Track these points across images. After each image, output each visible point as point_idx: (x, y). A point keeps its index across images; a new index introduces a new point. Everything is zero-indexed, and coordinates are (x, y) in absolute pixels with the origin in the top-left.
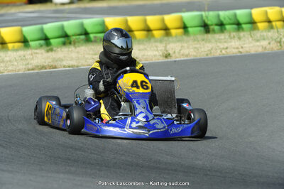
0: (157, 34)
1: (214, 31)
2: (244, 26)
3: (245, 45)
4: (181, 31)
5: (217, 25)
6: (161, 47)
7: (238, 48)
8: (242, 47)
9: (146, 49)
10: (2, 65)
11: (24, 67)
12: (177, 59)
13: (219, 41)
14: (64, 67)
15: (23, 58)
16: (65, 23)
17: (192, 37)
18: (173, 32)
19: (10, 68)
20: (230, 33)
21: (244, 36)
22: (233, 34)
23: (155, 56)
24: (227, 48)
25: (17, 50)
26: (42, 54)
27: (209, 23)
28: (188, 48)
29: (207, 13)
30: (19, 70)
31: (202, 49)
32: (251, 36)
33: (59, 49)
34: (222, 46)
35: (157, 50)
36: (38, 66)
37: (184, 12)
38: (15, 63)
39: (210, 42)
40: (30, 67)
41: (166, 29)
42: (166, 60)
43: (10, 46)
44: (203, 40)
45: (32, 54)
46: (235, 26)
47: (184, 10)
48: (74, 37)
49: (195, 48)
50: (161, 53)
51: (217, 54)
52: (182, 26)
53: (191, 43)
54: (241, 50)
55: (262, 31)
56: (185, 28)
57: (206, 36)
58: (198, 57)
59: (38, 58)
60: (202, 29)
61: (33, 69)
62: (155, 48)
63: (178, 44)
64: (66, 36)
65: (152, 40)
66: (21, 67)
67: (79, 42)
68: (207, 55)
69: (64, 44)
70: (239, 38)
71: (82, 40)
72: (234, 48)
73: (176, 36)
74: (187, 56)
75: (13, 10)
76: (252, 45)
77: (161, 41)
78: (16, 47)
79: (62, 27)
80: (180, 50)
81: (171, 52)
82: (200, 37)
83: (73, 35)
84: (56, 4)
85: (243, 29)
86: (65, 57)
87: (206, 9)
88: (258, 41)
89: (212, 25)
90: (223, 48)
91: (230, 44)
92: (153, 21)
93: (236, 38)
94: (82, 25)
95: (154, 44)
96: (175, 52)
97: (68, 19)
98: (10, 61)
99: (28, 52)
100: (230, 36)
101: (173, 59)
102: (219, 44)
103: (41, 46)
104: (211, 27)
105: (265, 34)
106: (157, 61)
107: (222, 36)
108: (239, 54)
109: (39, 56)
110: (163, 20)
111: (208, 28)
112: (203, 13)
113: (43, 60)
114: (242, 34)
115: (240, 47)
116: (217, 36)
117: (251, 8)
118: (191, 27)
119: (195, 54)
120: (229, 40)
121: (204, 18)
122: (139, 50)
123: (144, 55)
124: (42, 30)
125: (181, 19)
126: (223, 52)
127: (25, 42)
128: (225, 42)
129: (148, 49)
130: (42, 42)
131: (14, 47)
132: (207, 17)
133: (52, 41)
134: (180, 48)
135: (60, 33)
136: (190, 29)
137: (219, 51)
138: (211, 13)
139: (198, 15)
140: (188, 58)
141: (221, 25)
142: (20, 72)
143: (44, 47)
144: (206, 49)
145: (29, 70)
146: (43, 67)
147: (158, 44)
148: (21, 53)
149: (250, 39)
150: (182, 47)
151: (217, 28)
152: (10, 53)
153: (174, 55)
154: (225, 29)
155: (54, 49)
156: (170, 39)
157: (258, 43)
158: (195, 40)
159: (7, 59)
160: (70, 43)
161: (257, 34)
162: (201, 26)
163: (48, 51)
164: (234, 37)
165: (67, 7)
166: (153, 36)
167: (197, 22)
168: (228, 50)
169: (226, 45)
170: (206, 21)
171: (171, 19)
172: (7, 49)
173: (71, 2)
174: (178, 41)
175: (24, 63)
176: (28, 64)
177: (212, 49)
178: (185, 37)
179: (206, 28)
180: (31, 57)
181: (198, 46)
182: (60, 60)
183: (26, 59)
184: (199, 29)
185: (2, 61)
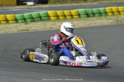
1: (91, 16)
2: (103, 14)
4: (78, 16)
5: (92, 14)
7: (100, 23)
8: (102, 23)
11: (16, 30)
12: (77, 27)
13: (93, 20)
14: (32, 30)
16: (32, 13)
17: (82, 19)
18: (75, 17)
19: (11, 31)
20: (97, 17)
21: (103, 18)
24: (96, 23)
26: (23, 25)
28: (81, 23)
29: (88, 9)
31: (86, 24)
32: (106, 18)
33: (30, 23)
34: (94, 22)
36: (22, 30)
37: (79, 9)
38: (13, 29)
39: (89, 20)
40: (19, 30)
41: (72, 16)
43: (10, 22)
44: (87, 20)
45: (19, 25)
46: (99, 14)
48: (36, 19)
49: (83, 23)
51: (92, 25)
52: (78, 14)
53: (82, 21)
54: (102, 24)
55: (110, 16)
57: (88, 18)
58: (85, 26)
59: (22, 27)
60: (86, 15)
61: (20, 31)
64: (33, 18)
65: (66, 20)
67: (38, 21)
68: (88, 26)
69: (32, 21)
70: (101, 19)
71: (39, 20)
72: (99, 23)
73: (76, 18)
74: (80, 26)
75: (11, 8)
76: (106, 22)
79: (31, 15)
82: (85, 19)
83: (36, 18)
84: (28, 6)
85: (102, 16)
87: (88, 7)
88: (108, 20)
89: (90, 14)
90: (95, 23)
94: (39, 14)
96: (75, 25)
97: (33, 11)
98: (11, 28)
100: (97, 18)
102: (93, 21)
103: (23, 22)
104: (90, 15)
105: (111, 17)
107: (94, 18)
108: (101, 25)
110: (71, 12)
112: (86, 9)
113: (24, 28)
114: (102, 17)
116: (92, 18)
117: (106, 7)
118: (82, 15)
120: (97, 20)
124: (23, 16)
125: (78, 12)
126: (95, 24)
127: (16, 20)
128: (95, 21)
130: (23, 20)
131: (12, 22)
132: (88, 11)
133: (27, 20)
134: (78, 23)
135: (30, 17)
136: (81, 16)
137: (93, 24)
138: (90, 9)
139: (84, 10)
141: (93, 14)
142: (15, 32)
144: (88, 23)
146: (24, 30)
148: (15, 25)
149: (105, 19)
150: (79, 23)
151: (92, 15)
152: (10, 25)
153: (75, 26)
154: (95, 16)
155: (28, 23)
156: (74, 20)
157: (108, 21)
158: (83, 20)
159: (9, 27)
160: (34, 21)
161: (108, 17)
163: (26, 24)
164: (99, 19)
165: (32, 7)
166: (67, 18)
167: (84, 13)
168: (97, 24)
169: (95, 22)
170: (88, 12)
171: (73, 12)
172: (9, 23)
173: (34, 5)
174: (77, 20)
175: (16, 28)
176: (18, 29)
177: (90, 23)
178: (79, 19)
179: (87, 15)
180: (19, 26)
181: (85, 22)
182: (31, 27)
183: (17, 27)
184: (85, 15)
185: (8, 28)
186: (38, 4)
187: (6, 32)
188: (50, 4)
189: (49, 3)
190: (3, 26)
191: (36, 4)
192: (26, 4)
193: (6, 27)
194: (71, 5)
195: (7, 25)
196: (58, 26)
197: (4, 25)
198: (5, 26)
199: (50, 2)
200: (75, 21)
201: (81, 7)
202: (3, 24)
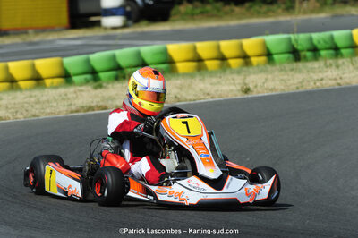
0: (234, 63)
1: (306, 59)
2: (343, 51)
3: (345, 76)
4: (263, 59)
5: (309, 50)
6: (239, 79)
7: (335, 79)
8: (341, 78)
9: (219, 83)
10: (38, 106)
11: (66, 108)
12: (260, 95)
13: (313, 70)
15: (65, 98)
16: (118, 52)
17: (278, 67)
18: (254, 60)
19: (48, 110)
20: (326, 60)
21: (343, 63)
22: (330, 61)
23: (232, 91)
24: (322, 79)
25: (56, 87)
26: (88, 91)
27: (299, 48)
28: (273, 80)
29: (296, 35)
30: (60, 112)
31: (291, 82)
32: (353, 64)
33: (110, 86)
34: (315, 77)
35: (234, 84)
36: (83, 107)
37: (267, 35)
38: (55, 104)
39: (300, 72)
40: (73, 108)
41: (245, 58)
42: (246, 96)
43: (48, 82)
44: (292, 70)
45: (75, 92)
46: (331, 52)
47: (267, 32)
48: (129, 70)
49: (282, 80)
50: (239, 87)
51: (310, 86)
52: (266, 52)
53: (276, 73)
54: (339, 81)
56: (268, 55)
57: (295, 65)
58: (287, 91)
59: (83, 97)
60: (291, 56)
61: (77, 111)
62: (232, 82)
63: (260, 75)
64: (119, 68)
65: (228, 71)
66: (62, 109)
68: (298, 88)
69: (117, 78)
70: (338, 67)
72: (331, 79)
73: (258, 66)
74: (272, 90)
75: (51, 37)
76: (353, 75)
77: (239, 73)
78: (55, 84)
79: (114, 57)
80: (264, 83)
81: (251, 86)
82: (288, 66)
83: (128, 68)
84: (106, 28)
85: (342, 56)
86: (117, 95)
87: (295, 29)
89: (303, 51)
90: (318, 80)
91: (325, 74)
92: (228, 47)
93: (334, 67)
94: (138, 54)
95: (230, 77)
96: (256, 86)
97: (121, 47)
98: (48, 101)
99: (71, 90)
100: (326, 64)
101: (254, 94)
102: (312, 75)
103: (87, 82)
104: (302, 53)
106: (234, 97)
107: (316, 65)
108: (337, 87)
109: (84, 94)
110: (241, 46)
111: (299, 55)
112: (292, 36)
113: (90, 100)
114: (340, 61)
115: (338, 78)
116: (310, 65)
117: (352, 28)
118: (277, 54)
119: (282, 87)
120: (325, 69)
121: (293, 42)
122: (211, 84)
123: (217, 91)
124: (88, 61)
125: (264, 44)
126: (318, 84)
127: (66, 76)
128: (320, 72)
129: (223, 83)
130: (88, 76)
131: (52, 83)
132: (296, 41)
133: (102, 75)
134: (263, 81)
135: (111, 65)
136: (275, 57)
137: (312, 84)
138: (302, 36)
139: (285, 39)
140: (274, 93)
141: (315, 50)
142: (61, 115)
143: (91, 82)
144: (296, 81)
145: (72, 112)
146: (90, 108)
147: (235, 76)
148: (62, 90)
149: (351, 68)
150: (266, 79)
151: (309, 54)
152: (46, 90)
153: (255, 90)
154: (320, 55)
155: (104, 85)
156: (251, 69)
158: (281, 70)
159: (44, 98)
160: (124, 78)
162: (289, 52)
163: (96, 88)
164: (331, 65)
165: (119, 31)
166: (229, 66)
167: (283, 47)
168: (324, 82)
169: (321, 75)
170: (296, 46)
171: (251, 45)
172: (44, 86)
173: (125, 26)
174: (261, 72)
175: (66, 104)
176: (71, 104)
177: (303, 81)
178: (269, 67)
179: (295, 54)
180: (75, 95)
181: (285, 77)
182: (113, 99)
183: (69, 99)
184: (287, 55)
185: (38, 102)
186: (137, 21)
187: (34, 116)
188: (174, 21)
189: (172, 18)
190: (25, 98)
191: (130, 23)
192: (98, 24)
193: (33, 99)
194: (244, 22)
195: (37, 93)
196: (201, 90)
197: (28, 93)
198: (31, 96)
199: (175, 14)
200: (254, 73)
201: (274, 29)
202: (26, 89)
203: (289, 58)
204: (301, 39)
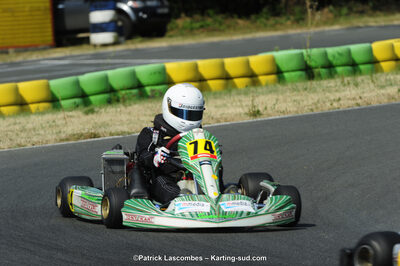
0: (240, 83)
1: (320, 76)
2: (362, 67)
3: (365, 95)
4: (273, 77)
5: (323, 67)
6: (246, 101)
7: (354, 99)
8: (361, 98)
9: (225, 105)
10: (23, 135)
11: (54, 137)
12: (271, 118)
13: (328, 89)
14: (111, 134)
15: (53, 125)
16: (110, 73)
17: (289, 86)
18: (262, 79)
19: (35, 139)
20: (343, 78)
21: (363, 80)
22: (348, 79)
23: (239, 114)
24: (339, 99)
25: (42, 113)
26: (79, 117)
27: (312, 64)
28: (285, 101)
29: (309, 50)
30: (48, 141)
31: (305, 103)
32: (373, 81)
33: (102, 110)
34: (332, 98)
35: (241, 106)
36: (74, 135)
37: (277, 50)
38: (42, 132)
39: (315, 91)
40: (63, 136)
41: (252, 76)
42: (255, 119)
43: (33, 107)
44: (306, 89)
45: (64, 119)
46: (349, 68)
47: (277, 47)
48: (123, 92)
49: (295, 101)
50: (246, 110)
51: (327, 107)
52: (275, 70)
53: (288, 94)
54: (359, 101)
55: (388, 74)
56: (279, 72)
57: (309, 83)
58: (300, 114)
59: (74, 124)
60: (303, 73)
61: (67, 140)
62: (239, 104)
63: (270, 96)
64: (112, 90)
65: (234, 92)
66: (50, 137)
67: (129, 99)
68: (312, 110)
69: (109, 102)
70: (356, 85)
71: (134, 95)
72: (350, 99)
73: (267, 85)
74: (283, 112)
75: (34, 56)
76: (374, 94)
77: (246, 93)
78: (41, 109)
79: (106, 78)
80: (274, 105)
81: (261, 108)
82: (300, 85)
83: (122, 89)
84: (95, 46)
85: (361, 73)
86: (111, 120)
87: (308, 45)
88: (383, 87)
89: (316, 68)
90: (335, 100)
91: (343, 94)
93: (352, 85)
94: (133, 74)
95: (236, 98)
96: (266, 108)
97: (113, 66)
98: (34, 129)
99: (59, 116)
100: (343, 82)
101: (265, 118)
102: (328, 94)
103: (77, 106)
104: (316, 71)
105: (392, 77)
107: (331, 83)
108: (356, 107)
109: (75, 120)
110: (248, 64)
111: (312, 73)
112: (304, 51)
113: (81, 126)
114: (359, 79)
115: (357, 97)
116: (325, 83)
117: (371, 42)
118: (288, 71)
119: (296, 109)
120: (342, 88)
121: (306, 58)
122: (216, 107)
123: (223, 114)
124: (77, 83)
125: (273, 60)
126: (335, 105)
127: (53, 101)
128: (337, 91)
129: (229, 105)
130: (78, 100)
131: (38, 109)
132: (309, 56)
133: (92, 99)
134: (274, 102)
135: (103, 87)
136: (286, 75)
137: (328, 104)
138: (315, 51)
139: (297, 55)
140: (286, 116)
141: (330, 67)
142: (49, 145)
143: (81, 107)
144: (311, 102)
145: (62, 140)
146: (82, 136)
147: (242, 98)
148: (49, 117)
149: (372, 85)
150: (277, 100)
151: (323, 71)
152: (33, 117)
153: (265, 113)
154: (336, 72)
155: (96, 109)
156: (259, 90)
157: (383, 91)
158: (294, 90)
159: (30, 126)
160: (118, 101)
161: (381, 78)
162: (302, 70)
163: (87, 113)
164: (349, 83)
165: (110, 49)
166: (234, 86)
167: (294, 64)
168: (341, 102)
169: (338, 95)
170: (308, 62)
171: (258, 62)
172: (29, 112)
173: (116, 43)
174: (270, 92)
175: (55, 131)
176: (60, 132)
177: (318, 101)
178: (279, 87)
179: (308, 72)
180: (64, 122)
181: (298, 98)
182: (106, 125)
183: (57, 126)
184: (299, 73)
185: (23, 130)
186: (130, 37)
187: (19, 145)
188: (171, 36)
189: (168, 34)
190: (9, 126)
191: (122, 39)
192: (86, 41)
193: (17, 127)
194: (249, 36)
195: (21, 119)
197: (12, 120)
198: (15, 124)
199: (172, 29)
200: (263, 94)
201: (284, 44)
202: (9, 116)
203: (301, 76)
204: (314, 55)
